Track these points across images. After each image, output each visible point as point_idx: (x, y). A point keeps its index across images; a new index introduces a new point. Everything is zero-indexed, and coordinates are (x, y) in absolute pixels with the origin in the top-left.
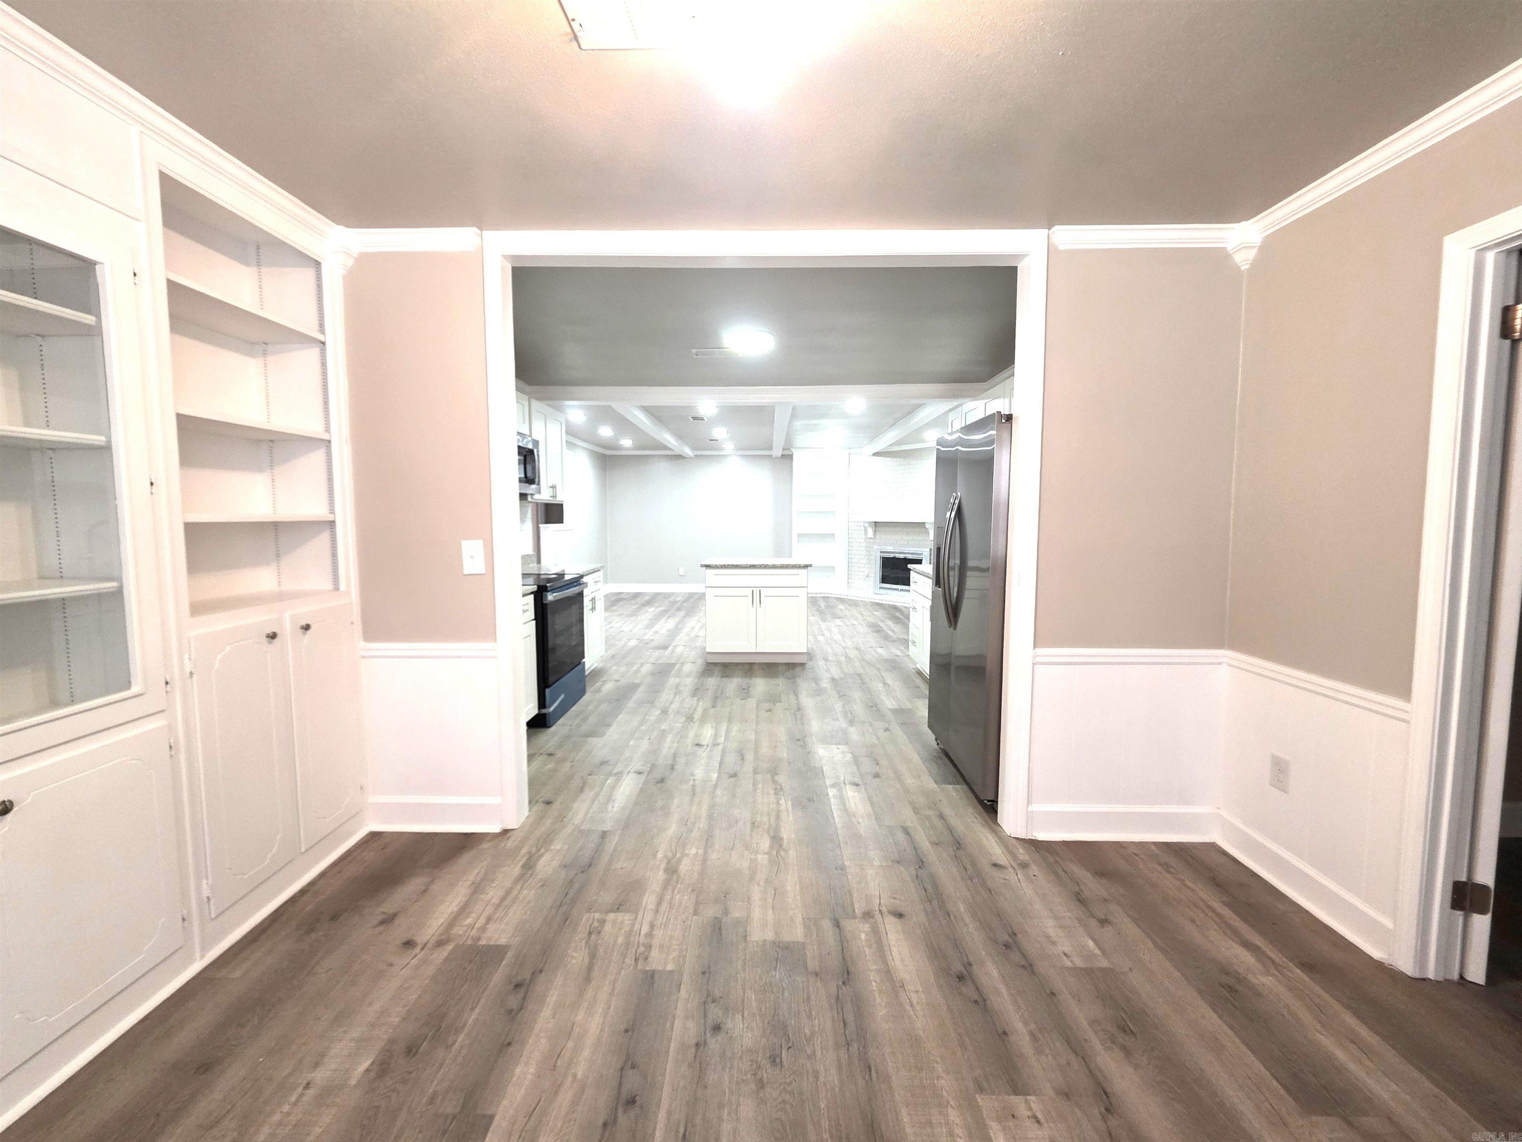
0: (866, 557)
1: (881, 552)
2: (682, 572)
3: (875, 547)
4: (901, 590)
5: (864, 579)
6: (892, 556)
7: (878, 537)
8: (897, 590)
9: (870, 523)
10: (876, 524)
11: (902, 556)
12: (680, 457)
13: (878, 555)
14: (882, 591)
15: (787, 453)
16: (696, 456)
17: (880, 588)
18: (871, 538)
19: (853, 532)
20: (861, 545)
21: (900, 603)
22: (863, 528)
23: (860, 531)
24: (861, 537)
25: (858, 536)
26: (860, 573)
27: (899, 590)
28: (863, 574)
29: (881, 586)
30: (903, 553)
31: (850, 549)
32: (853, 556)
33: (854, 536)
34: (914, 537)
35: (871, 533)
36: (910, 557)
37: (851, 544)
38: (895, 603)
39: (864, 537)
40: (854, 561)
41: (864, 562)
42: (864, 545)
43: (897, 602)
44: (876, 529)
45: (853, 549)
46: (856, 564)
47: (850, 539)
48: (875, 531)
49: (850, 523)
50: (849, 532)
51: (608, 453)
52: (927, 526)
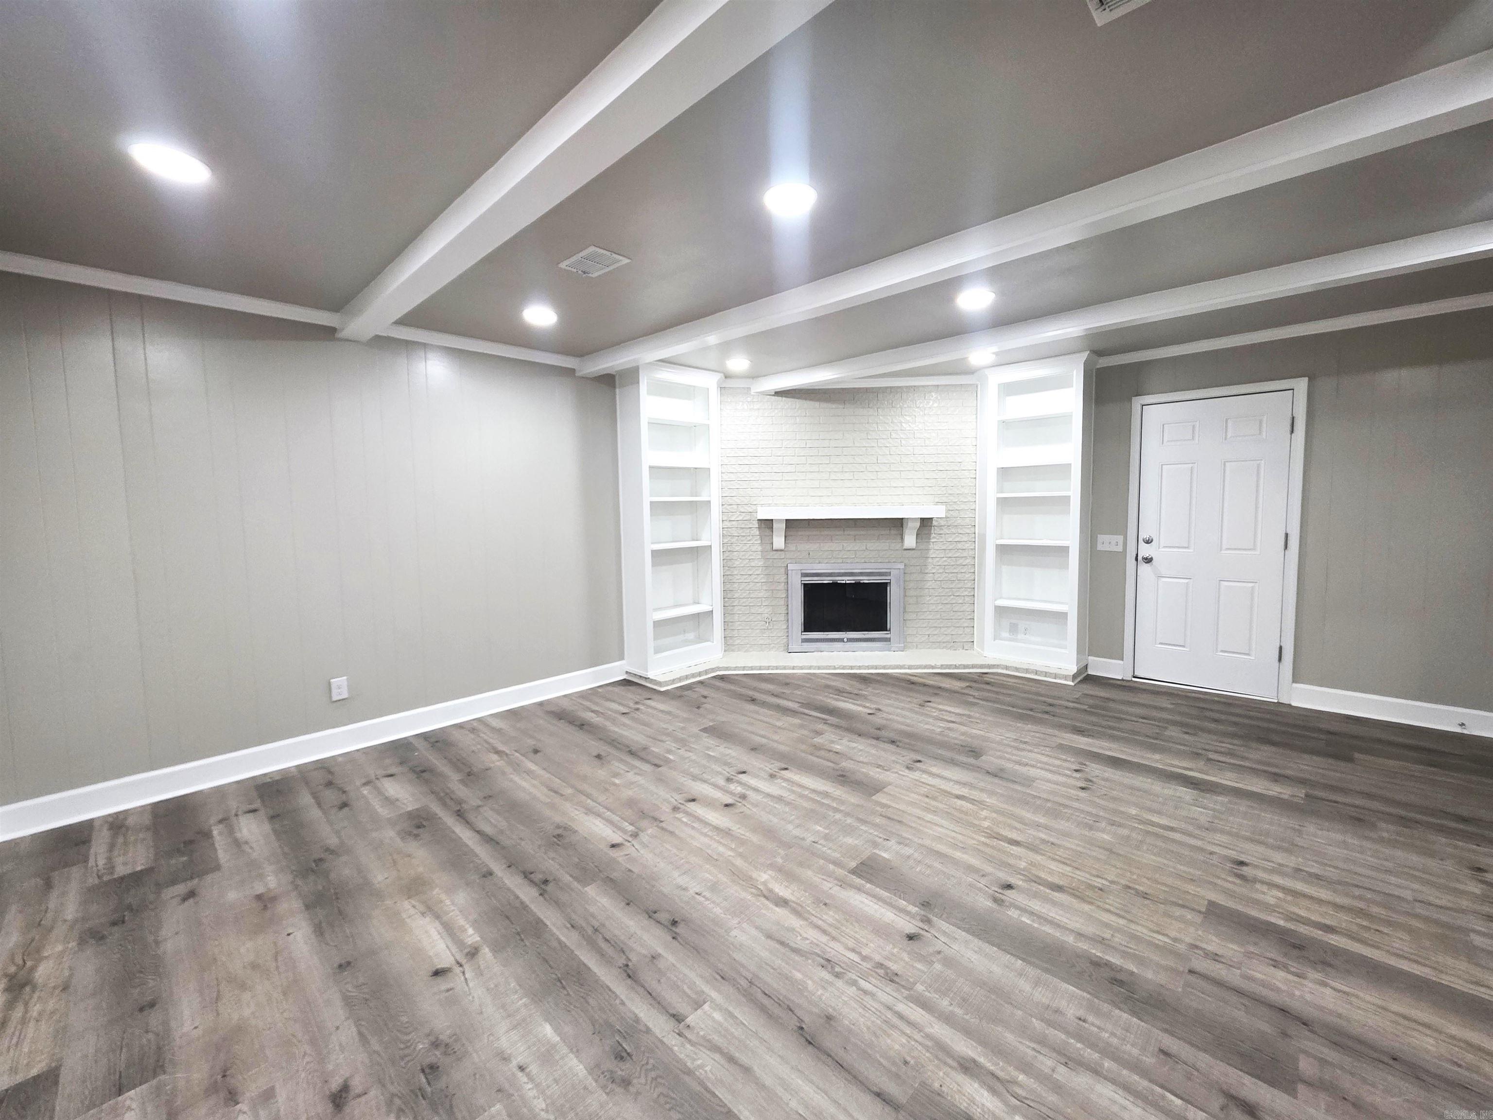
1: (805, 575)
2: (340, 692)
3: (790, 567)
4: (850, 640)
5: (764, 628)
6: (826, 580)
7: (795, 546)
8: (842, 640)
10: (790, 524)
13: (797, 581)
14: (806, 646)
17: (803, 640)
18: (780, 550)
19: (734, 540)
20: (753, 564)
21: (890, 667)
22: (758, 533)
23: (749, 538)
24: (754, 549)
25: (745, 548)
26: (752, 617)
27: (845, 640)
28: (759, 617)
29: (804, 637)
30: (852, 574)
31: (728, 573)
32: (736, 585)
33: (737, 548)
34: (869, 545)
35: (779, 541)
36: (865, 580)
37: (730, 563)
38: (880, 669)
39: (760, 548)
40: (736, 595)
41: (761, 595)
42: (761, 563)
43: (884, 667)
44: (789, 533)
45: (736, 573)
46: (742, 601)
47: (726, 554)
48: (786, 537)
49: (727, 524)
50: (725, 541)
52: (907, 525)
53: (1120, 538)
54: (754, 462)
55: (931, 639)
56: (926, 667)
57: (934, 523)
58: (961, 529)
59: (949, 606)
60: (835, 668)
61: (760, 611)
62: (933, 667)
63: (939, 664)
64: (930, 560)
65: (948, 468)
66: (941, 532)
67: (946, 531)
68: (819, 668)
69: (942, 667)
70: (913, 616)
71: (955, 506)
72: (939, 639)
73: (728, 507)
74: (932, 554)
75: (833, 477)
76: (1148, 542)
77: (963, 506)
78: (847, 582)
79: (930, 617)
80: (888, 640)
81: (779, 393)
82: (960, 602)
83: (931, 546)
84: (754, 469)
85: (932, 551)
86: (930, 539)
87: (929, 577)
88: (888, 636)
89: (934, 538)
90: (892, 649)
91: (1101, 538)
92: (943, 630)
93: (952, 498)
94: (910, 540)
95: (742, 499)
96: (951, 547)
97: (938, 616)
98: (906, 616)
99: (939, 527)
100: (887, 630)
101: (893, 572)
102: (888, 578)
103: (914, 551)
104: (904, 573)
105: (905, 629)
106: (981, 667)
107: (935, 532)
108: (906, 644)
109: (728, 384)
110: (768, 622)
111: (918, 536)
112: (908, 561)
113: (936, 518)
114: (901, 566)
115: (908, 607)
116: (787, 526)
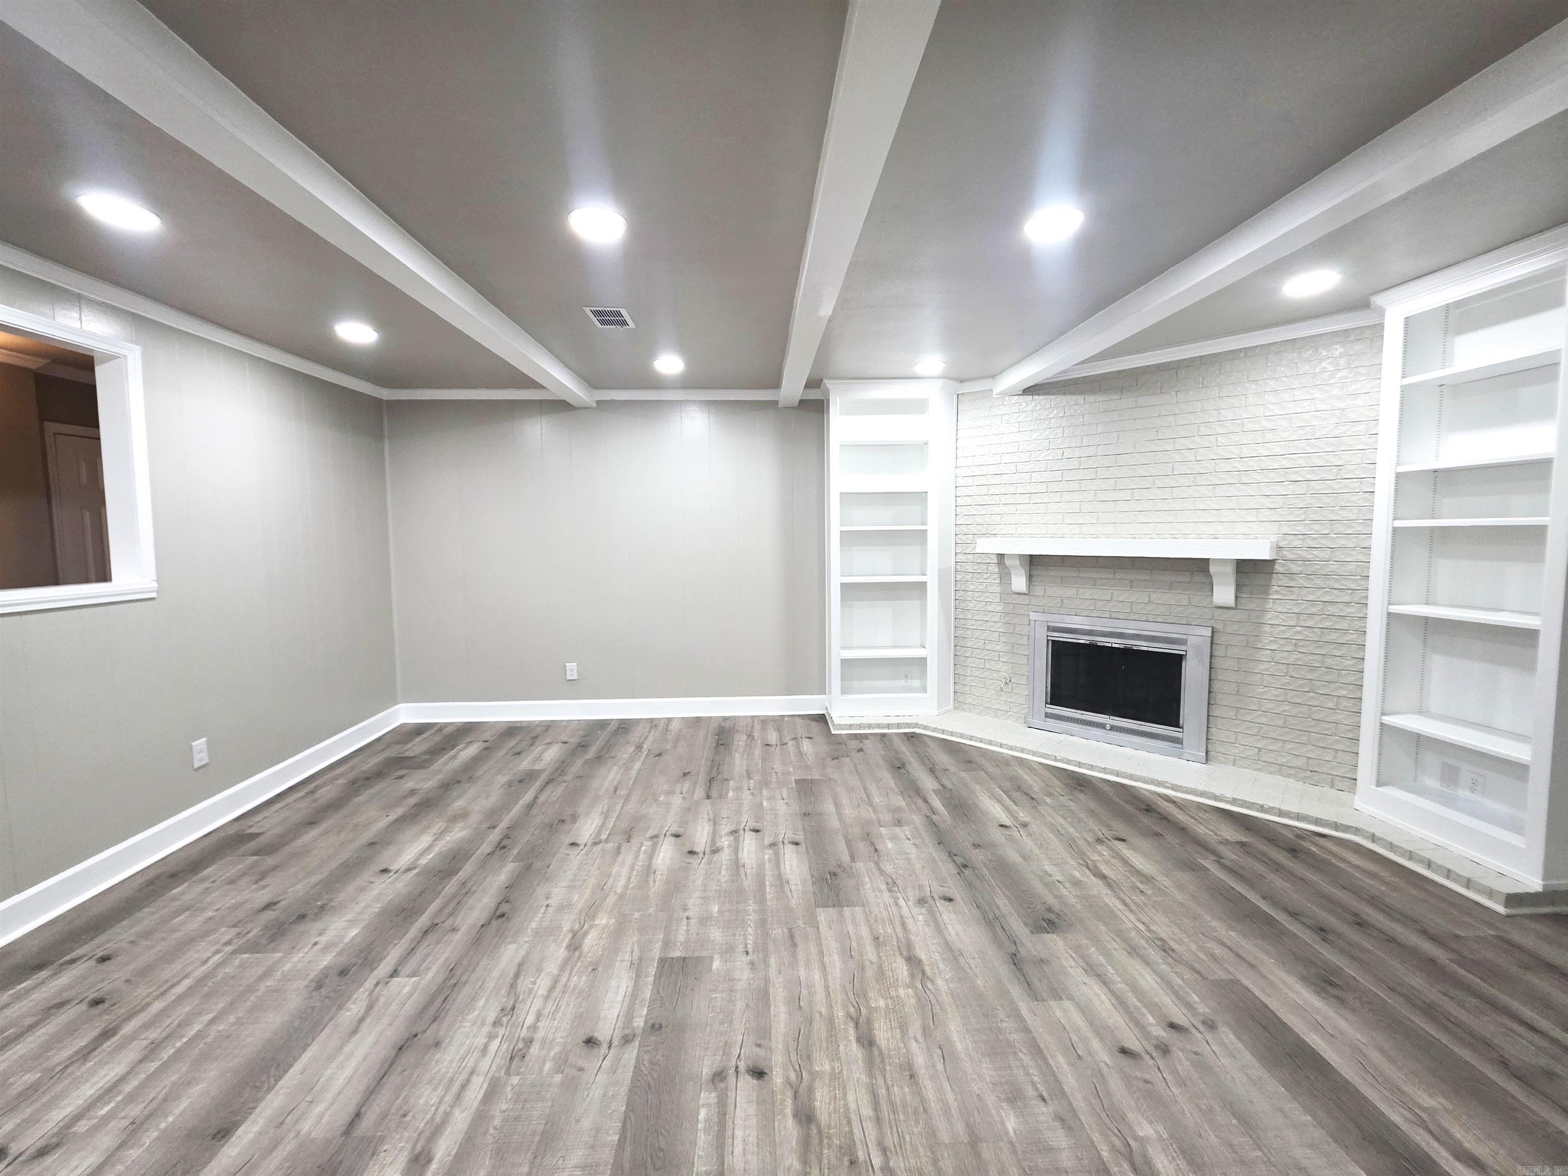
0: (1002, 639)
1: (1050, 629)
2: (572, 674)
3: (1033, 616)
4: (1113, 728)
5: (1001, 690)
6: (1083, 640)
7: (1039, 590)
8: (1102, 726)
9: (1021, 557)
10: (1034, 563)
11: (1116, 643)
12: (562, 406)
13: (1042, 638)
14: (1052, 723)
15: (814, 395)
16: (599, 402)
17: (1047, 715)
18: (1019, 594)
19: (968, 577)
20: (990, 608)
21: (1139, 779)
22: (997, 570)
23: (986, 576)
24: (991, 589)
25: (981, 588)
26: (986, 674)
27: (1108, 727)
28: (995, 675)
29: (1049, 711)
30: (1121, 636)
31: (961, 616)
32: (969, 632)
33: (972, 587)
34: (1154, 596)
35: (1019, 582)
36: (1144, 646)
37: (963, 605)
38: (1123, 777)
39: (998, 589)
40: (969, 644)
41: (998, 648)
42: (999, 608)
43: (1131, 777)
44: (1034, 572)
45: (969, 616)
46: (976, 652)
47: (959, 594)
48: (1030, 578)
49: (961, 557)
50: (959, 578)
51: (386, 394)
52: (1212, 569)
54: (993, 481)
55: (1266, 757)
57: (1278, 568)
58: (1337, 581)
59: (1304, 709)
60: (1056, 760)
61: (997, 667)
62: (1215, 798)
63: (1229, 794)
64: (1267, 628)
65: (1310, 477)
66: (1292, 584)
67: (1303, 582)
68: (1034, 754)
69: (1234, 801)
70: (1232, 714)
71: (1324, 542)
72: (1282, 760)
73: (964, 537)
74: (1270, 618)
75: (1100, 496)
77: (1342, 542)
78: (1114, 645)
79: (1263, 720)
80: (1178, 741)
81: (1032, 390)
82: (1331, 705)
83: (1270, 605)
84: (994, 490)
85: (1270, 615)
86: (1268, 594)
87: (1263, 655)
88: (1179, 735)
89: (1277, 592)
90: (1185, 756)
92: (1289, 746)
93: (1316, 527)
94: (1224, 593)
95: (979, 527)
96: (1313, 610)
97: (1281, 722)
98: (1216, 712)
99: (1291, 575)
100: (1177, 725)
101: (1192, 640)
102: (1184, 648)
103: (1232, 612)
104: (1212, 643)
105: (1213, 730)
106: (1317, 822)
107: (1277, 583)
108: (1212, 754)
109: (967, 388)
110: (1006, 683)
111: (1239, 588)
112: (1219, 626)
113: (1272, 562)
114: (1208, 632)
115: (1220, 698)
116: (1031, 561)
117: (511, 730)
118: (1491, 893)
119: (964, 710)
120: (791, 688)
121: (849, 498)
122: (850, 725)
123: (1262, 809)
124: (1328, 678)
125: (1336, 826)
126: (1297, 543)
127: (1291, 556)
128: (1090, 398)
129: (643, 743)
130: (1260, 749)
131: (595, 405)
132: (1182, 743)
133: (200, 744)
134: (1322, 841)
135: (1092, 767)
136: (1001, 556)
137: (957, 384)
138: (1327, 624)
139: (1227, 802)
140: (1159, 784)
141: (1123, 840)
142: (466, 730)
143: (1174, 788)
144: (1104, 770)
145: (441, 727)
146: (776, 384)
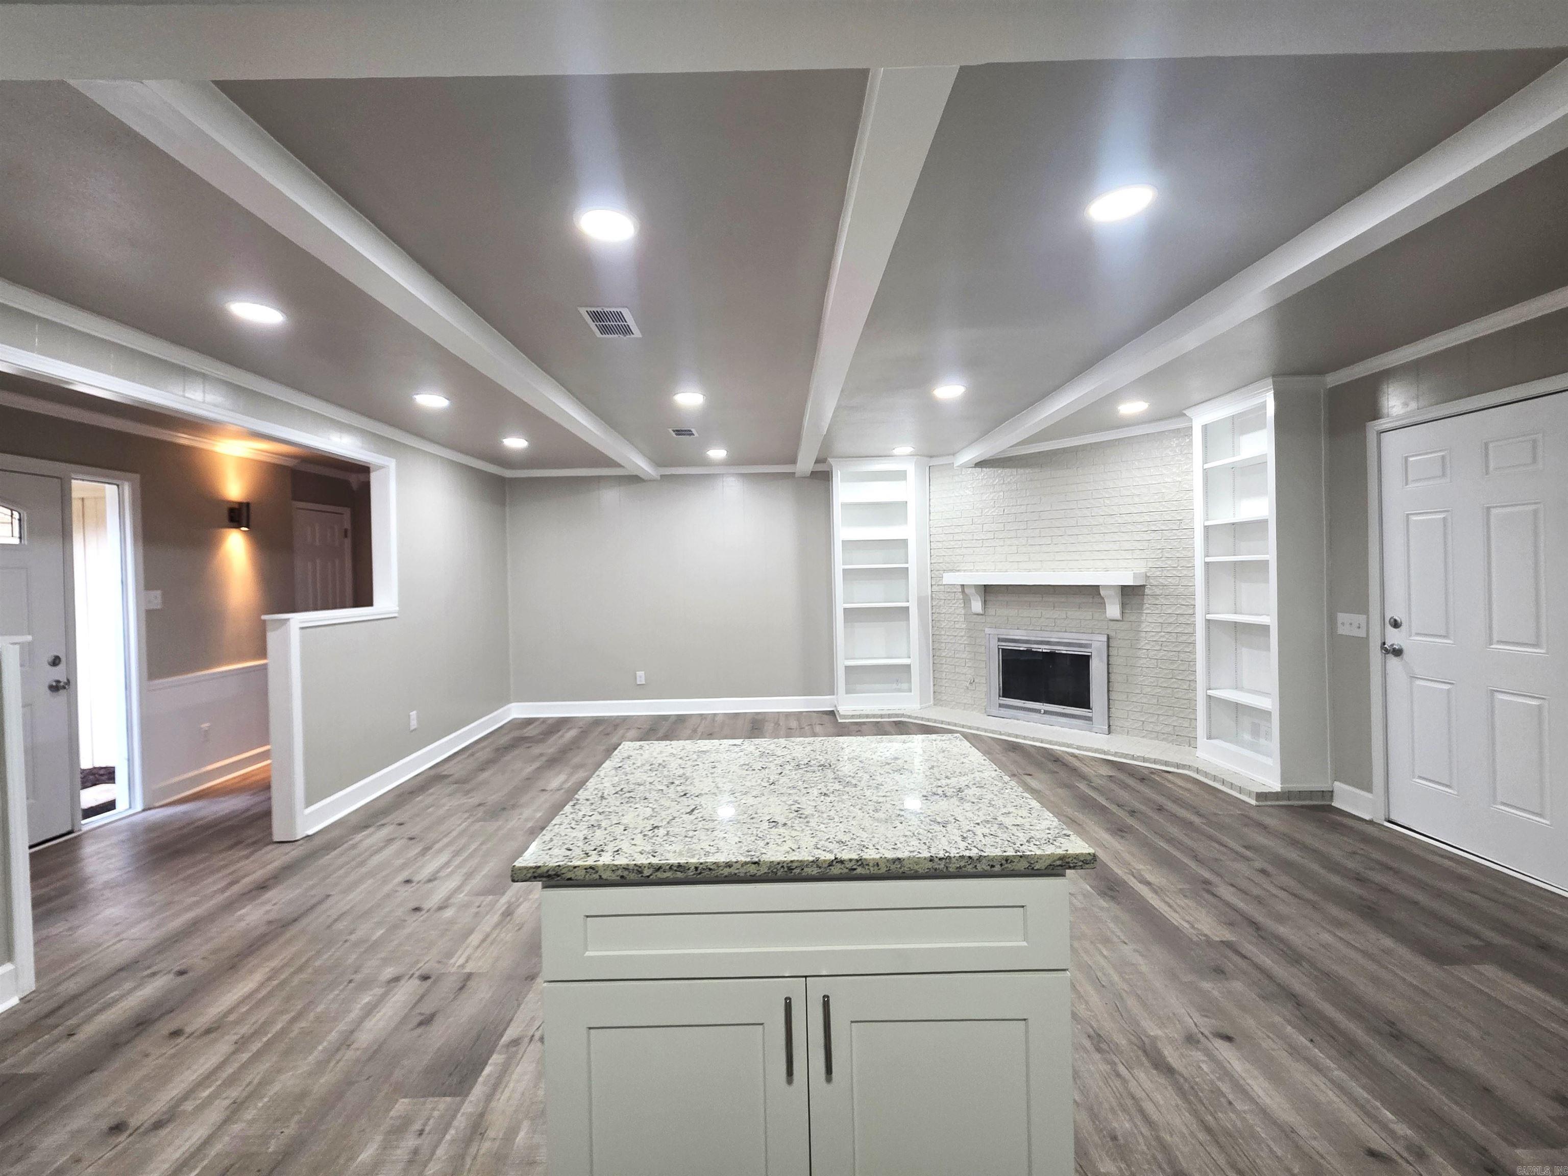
0: (967, 649)
1: (1000, 641)
2: (641, 680)
3: (988, 631)
4: (1046, 712)
5: (968, 688)
6: (1023, 647)
7: (991, 611)
8: (1038, 711)
9: (976, 586)
10: (987, 591)
11: (1045, 648)
12: (634, 479)
13: (994, 645)
14: (1003, 711)
15: (821, 468)
16: (661, 476)
17: (1001, 706)
18: (978, 614)
19: (942, 603)
20: (957, 626)
21: (1056, 744)
22: (961, 597)
23: (954, 602)
24: (958, 612)
25: (950, 611)
26: (956, 676)
27: (1042, 711)
28: (963, 677)
29: (1002, 702)
30: (1048, 643)
31: (937, 633)
32: (943, 645)
33: (944, 611)
34: (1069, 613)
35: (977, 605)
36: (1063, 650)
37: (938, 624)
38: (1047, 743)
39: (963, 612)
40: (944, 654)
41: (964, 656)
42: (964, 626)
43: (1050, 742)
44: (988, 598)
45: (943, 633)
46: (948, 660)
47: (935, 616)
48: (985, 602)
49: (935, 588)
50: (934, 603)
51: (508, 474)
52: (1102, 592)
53: (1362, 618)
54: (957, 531)
55: (1150, 727)
56: (1096, 751)
57: (1147, 591)
58: (1184, 599)
59: (1169, 691)
60: (1001, 734)
61: (964, 671)
62: (1105, 753)
63: (1113, 750)
64: (1143, 634)
65: (1163, 528)
66: (1157, 602)
67: (1163, 601)
68: (986, 731)
69: (1116, 754)
70: (1124, 697)
71: (1174, 572)
72: (1158, 729)
73: (937, 573)
74: (1145, 627)
75: (1031, 541)
76: (1396, 624)
77: (1185, 572)
78: (1044, 651)
79: (1144, 700)
80: (1089, 719)
81: (981, 464)
82: (1185, 687)
83: (1144, 618)
84: (956, 537)
85: (1143, 625)
86: (1141, 609)
87: (1142, 653)
88: (1090, 715)
89: (1148, 608)
90: (1094, 729)
91: (1342, 617)
92: (1161, 718)
93: (1169, 562)
94: (1113, 610)
95: (947, 565)
96: (1171, 620)
97: (1155, 701)
98: (1113, 696)
99: (1155, 596)
100: (1089, 708)
101: (1095, 644)
102: (1090, 650)
103: (1122, 623)
104: (1108, 646)
105: (1112, 710)
106: (1166, 763)
107: (1148, 601)
108: (1113, 728)
109: (935, 462)
110: (971, 683)
111: (1123, 606)
112: (1112, 634)
113: (1144, 586)
114: (1105, 639)
115: (1115, 686)
116: (985, 591)
117: (597, 722)
118: (1249, 794)
119: (941, 705)
120: (808, 690)
121: (850, 545)
122: (853, 716)
123: (1133, 758)
124: (1182, 668)
125: (1178, 766)
126: (1158, 573)
127: (1155, 583)
128: (1021, 471)
129: (698, 727)
130: (1143, 722)
131: (659, 478)
132: (1092, 721)
133: (413, 714)
134: (1169, 777)
135: (1025, 738)
136: (963, 586)
137: (928, 459)
138: (1179, 630)
139: (1112, 755)
140: (1069, 746)
141: (1030, 775)
142: (561, 723)
143: (1078, 748)
144: (1033, 739)
145: (544, 720)
146: (793, 461)
